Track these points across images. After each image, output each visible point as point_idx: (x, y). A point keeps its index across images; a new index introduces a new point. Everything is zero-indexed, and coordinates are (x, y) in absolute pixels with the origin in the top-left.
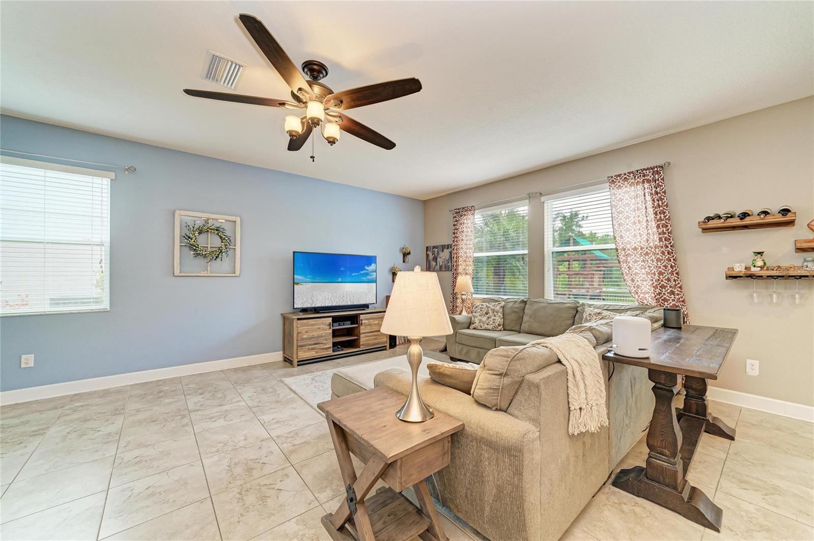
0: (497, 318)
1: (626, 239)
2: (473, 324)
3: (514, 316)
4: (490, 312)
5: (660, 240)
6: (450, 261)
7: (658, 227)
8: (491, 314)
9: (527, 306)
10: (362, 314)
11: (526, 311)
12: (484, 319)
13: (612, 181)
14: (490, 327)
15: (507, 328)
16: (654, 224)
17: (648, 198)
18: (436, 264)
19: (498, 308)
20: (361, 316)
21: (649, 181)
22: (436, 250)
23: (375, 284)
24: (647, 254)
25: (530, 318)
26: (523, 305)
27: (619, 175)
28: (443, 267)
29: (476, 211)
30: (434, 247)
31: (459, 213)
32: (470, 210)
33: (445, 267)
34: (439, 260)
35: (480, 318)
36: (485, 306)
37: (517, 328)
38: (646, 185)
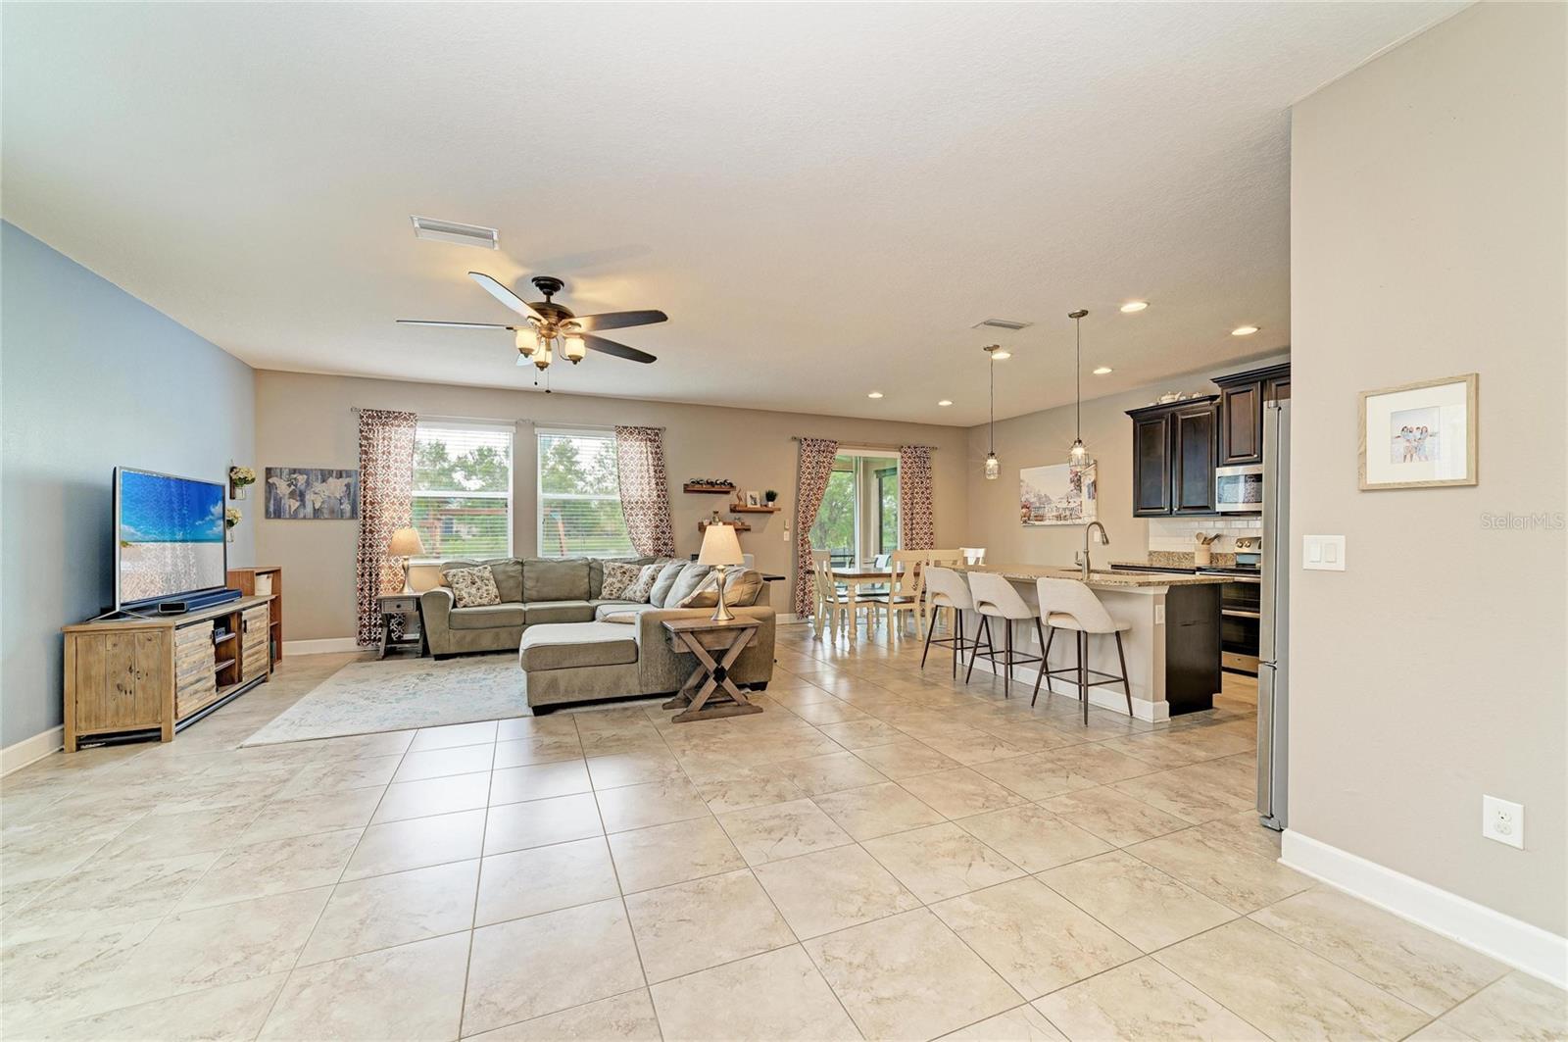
0: (490, 588)
1: (631, 493)
2: (460, 599)
3: (511, 583)
4: (477, 580)
5: (659, 496)
6: (345, 501)
7: (657, 484)
8: (479, 583)
9: (525, 568)
10: (244, 609)
11: (525, 574)
12: (473, 590)
13: (621, 430)
14: (485, 601)
15: (504, 600)
16: (653, 481)
17: (650, 456)
18: (303, 504)
19: (487, 574)
20: (244, 612)
21: (650, 440)
22: (302, 479)
23: (222, 544)
24: (649, 508)
25: (537, 582)
26: (519, 567)
27: (626, 428)
28: (325, 511)
29: (419, 423)
30: (294, 471)
31: (374, 419)
32: (405, 419)
33: (332, 512)
34: (309, 497)
35: (468, 590)
36: (466, 573)
37: (519, 598)
38: (649, 443)
